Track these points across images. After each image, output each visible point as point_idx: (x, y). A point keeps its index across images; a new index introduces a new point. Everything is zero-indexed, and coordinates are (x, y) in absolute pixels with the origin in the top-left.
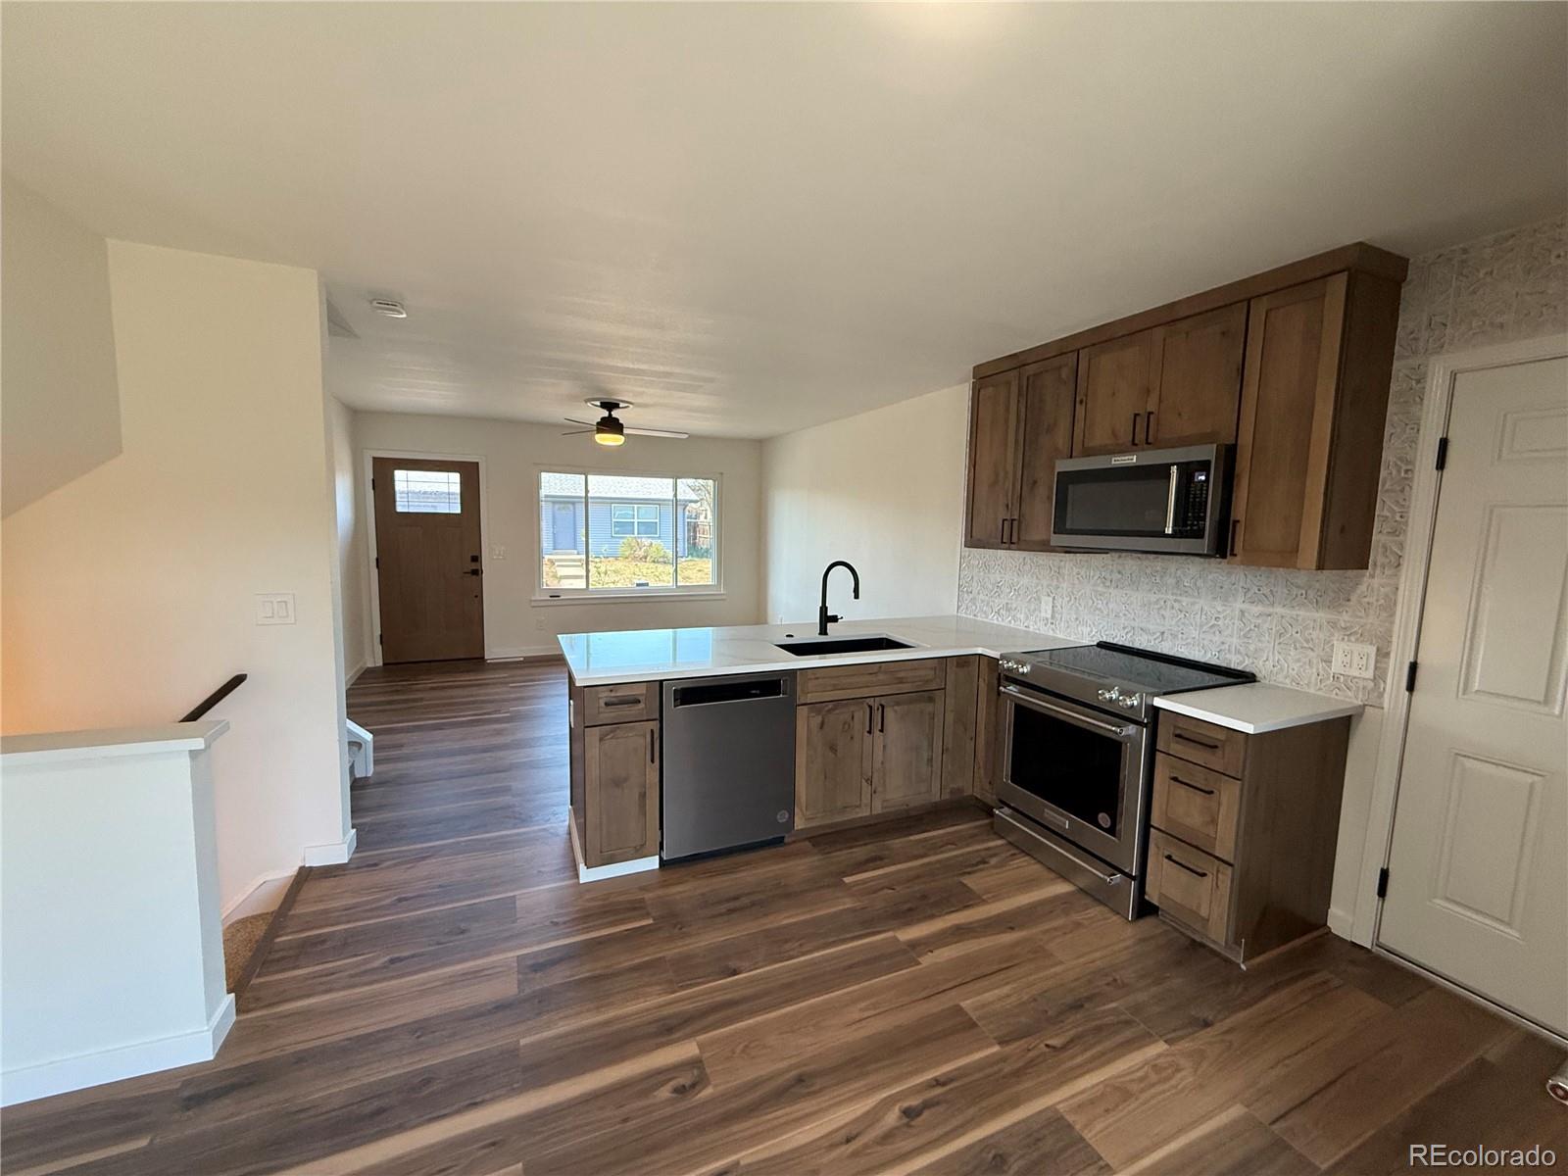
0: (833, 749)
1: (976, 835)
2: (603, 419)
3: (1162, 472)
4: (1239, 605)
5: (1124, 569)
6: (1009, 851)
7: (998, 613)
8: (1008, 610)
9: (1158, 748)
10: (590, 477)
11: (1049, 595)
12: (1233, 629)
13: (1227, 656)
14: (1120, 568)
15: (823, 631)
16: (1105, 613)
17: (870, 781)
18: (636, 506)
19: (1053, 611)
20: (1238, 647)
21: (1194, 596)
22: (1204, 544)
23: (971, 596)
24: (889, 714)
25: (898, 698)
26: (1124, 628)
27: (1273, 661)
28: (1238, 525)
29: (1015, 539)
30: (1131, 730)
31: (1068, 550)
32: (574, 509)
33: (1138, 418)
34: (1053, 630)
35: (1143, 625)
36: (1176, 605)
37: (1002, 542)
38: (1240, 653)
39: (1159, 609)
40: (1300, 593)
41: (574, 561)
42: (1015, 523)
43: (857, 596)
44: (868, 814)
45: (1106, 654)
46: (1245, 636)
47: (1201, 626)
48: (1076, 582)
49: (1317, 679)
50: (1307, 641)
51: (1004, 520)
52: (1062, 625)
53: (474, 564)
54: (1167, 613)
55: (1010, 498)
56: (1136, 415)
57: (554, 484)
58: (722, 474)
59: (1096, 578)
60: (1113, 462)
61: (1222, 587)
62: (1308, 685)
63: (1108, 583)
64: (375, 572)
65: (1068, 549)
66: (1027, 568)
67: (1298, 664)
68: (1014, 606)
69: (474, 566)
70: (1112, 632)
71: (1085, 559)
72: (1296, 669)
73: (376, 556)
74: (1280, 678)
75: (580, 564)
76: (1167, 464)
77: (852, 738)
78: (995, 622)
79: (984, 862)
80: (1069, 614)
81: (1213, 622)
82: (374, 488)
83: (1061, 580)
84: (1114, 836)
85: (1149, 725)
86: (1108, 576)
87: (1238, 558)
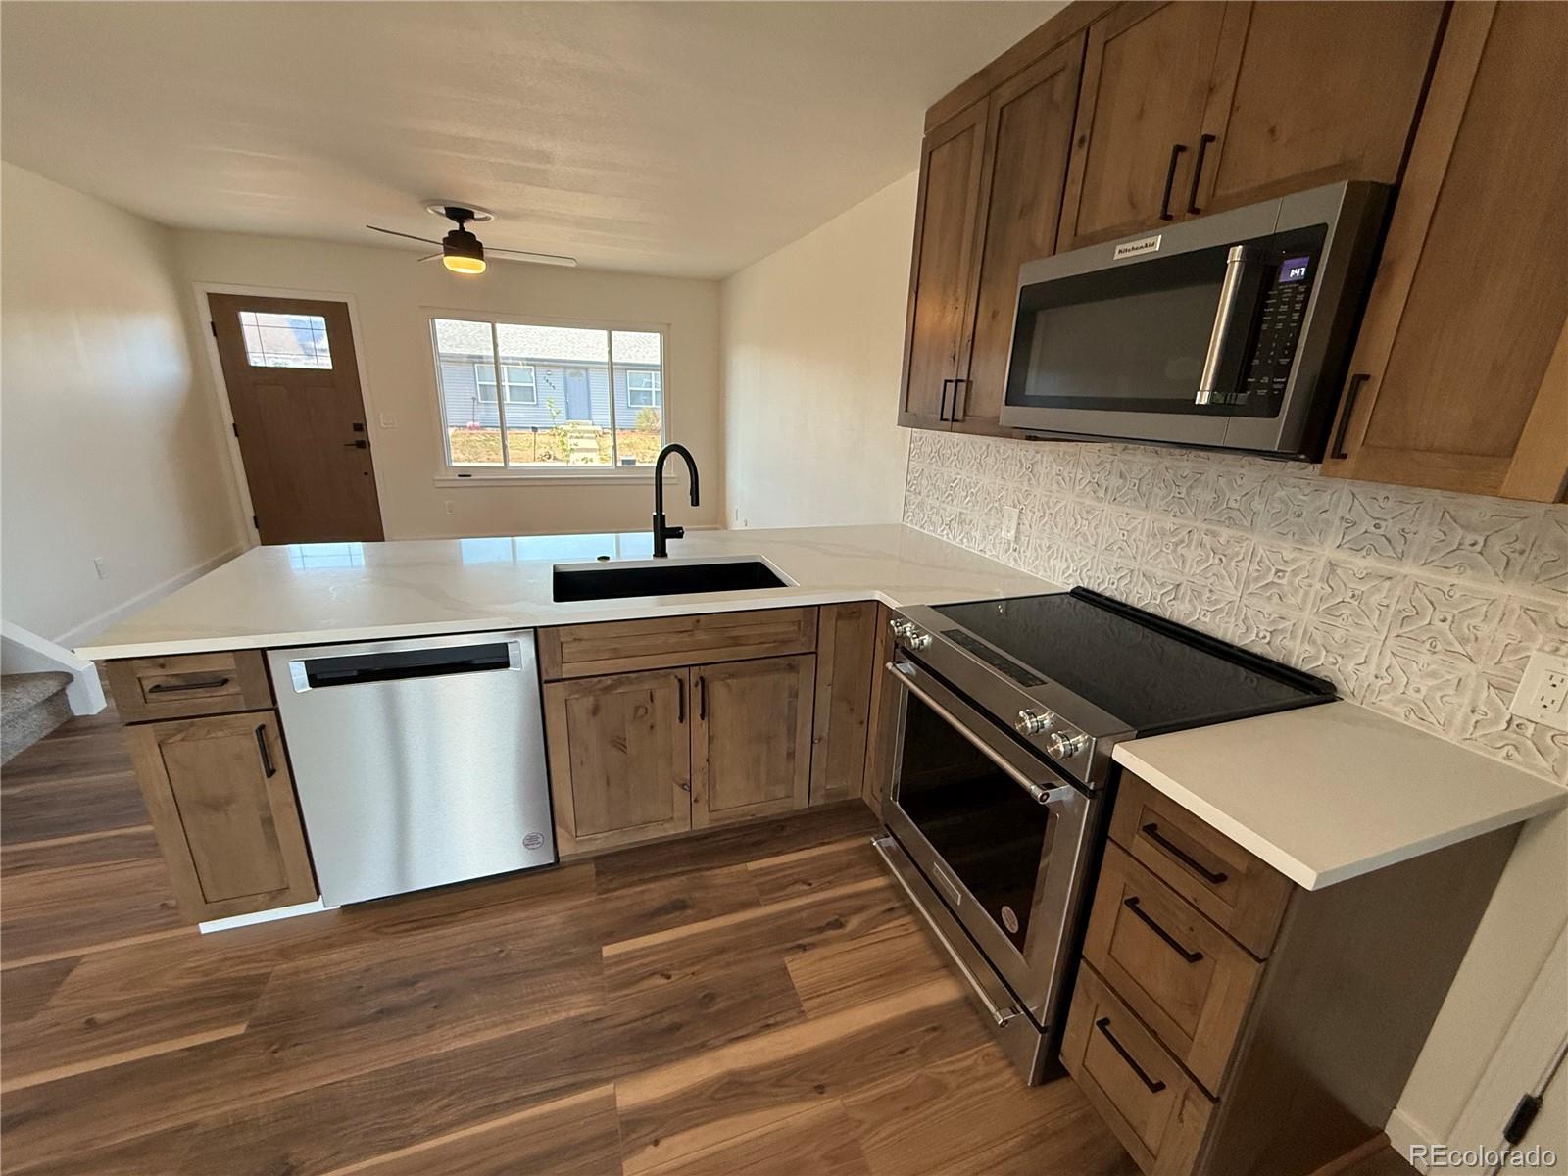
0: (620, 744)
1: (849, 866)
2: (450, 233)
3: (1210, 264)
4: (1327, 551)
5: (1130, 471)
6: (888, 900)
7: (948, 525)
8: (961, 523)
9: (1111, 833)
10: (498, 326)
11: (1015, 506)
12: (1307, 594)
13: (1286, 642)
14: (1124, 468)
15: (660, 551)
16: (1091, 542)
17: (687, 786)
18: (653, 373)
19: (1018, 531)
20: (1311, 629)
21: (1244, 528)
22: (1272, 431)
23: (920, 498)
24: (719, 693)
25: (732, 668)
26: (1117, 570)
27: (1378, 667)
28: (1364, 388)
29: (959, 414)
30: (1064, 792)
31: (1032, 436)
32: (587, 374)
33: (1182, 157)
34: (1016, 560)
35: (1145, 568)
36: (1207, 540)
37: (942, 419)
38: (1312, 641)
39: (1176, 545)
40: (1469, 540)
41: (588, 432)
42: (963, 387)
43: (695, 502)
44: (688, 829)
45: (1084, 607)
46: (1328, 611)
47: (1247, 584)
48: (1055, 487)
49: (1466, 721)
50: (1463, 641)
51: (946, 381)
52: (1028, 553)
53: (357, 433)
54: (1193, 553)
55: (958, 345)
56: (1179, 149)
57: (455, 336)
58: (669, 325)
59: (1084, 482)
60: (1117, 256)
61: (1299, 516)
62: (1446, 725)
63: (1101, 494)
64: (234, 442)
65: (1033, 434)
66: (990, 460)
67: (1431, 682)
68: (969, 517)
69: (358, 436)
70: (1098, 574)
71: (1071, 450)
72: (1424, 690)
73: (232, 422)
74: (1386, 701)
75: (593, 435)
76: (1226, 245)
77: (652, 727)
78: (944, 539)
79: (838, 924)
80: (1038, 538)
81: (1271, 578)
82: (215, 335)
83: (1033, 482)
84: (1021, 951)
85: (1100, 793)
86: (1102, 481)
87: (1350, 463)
